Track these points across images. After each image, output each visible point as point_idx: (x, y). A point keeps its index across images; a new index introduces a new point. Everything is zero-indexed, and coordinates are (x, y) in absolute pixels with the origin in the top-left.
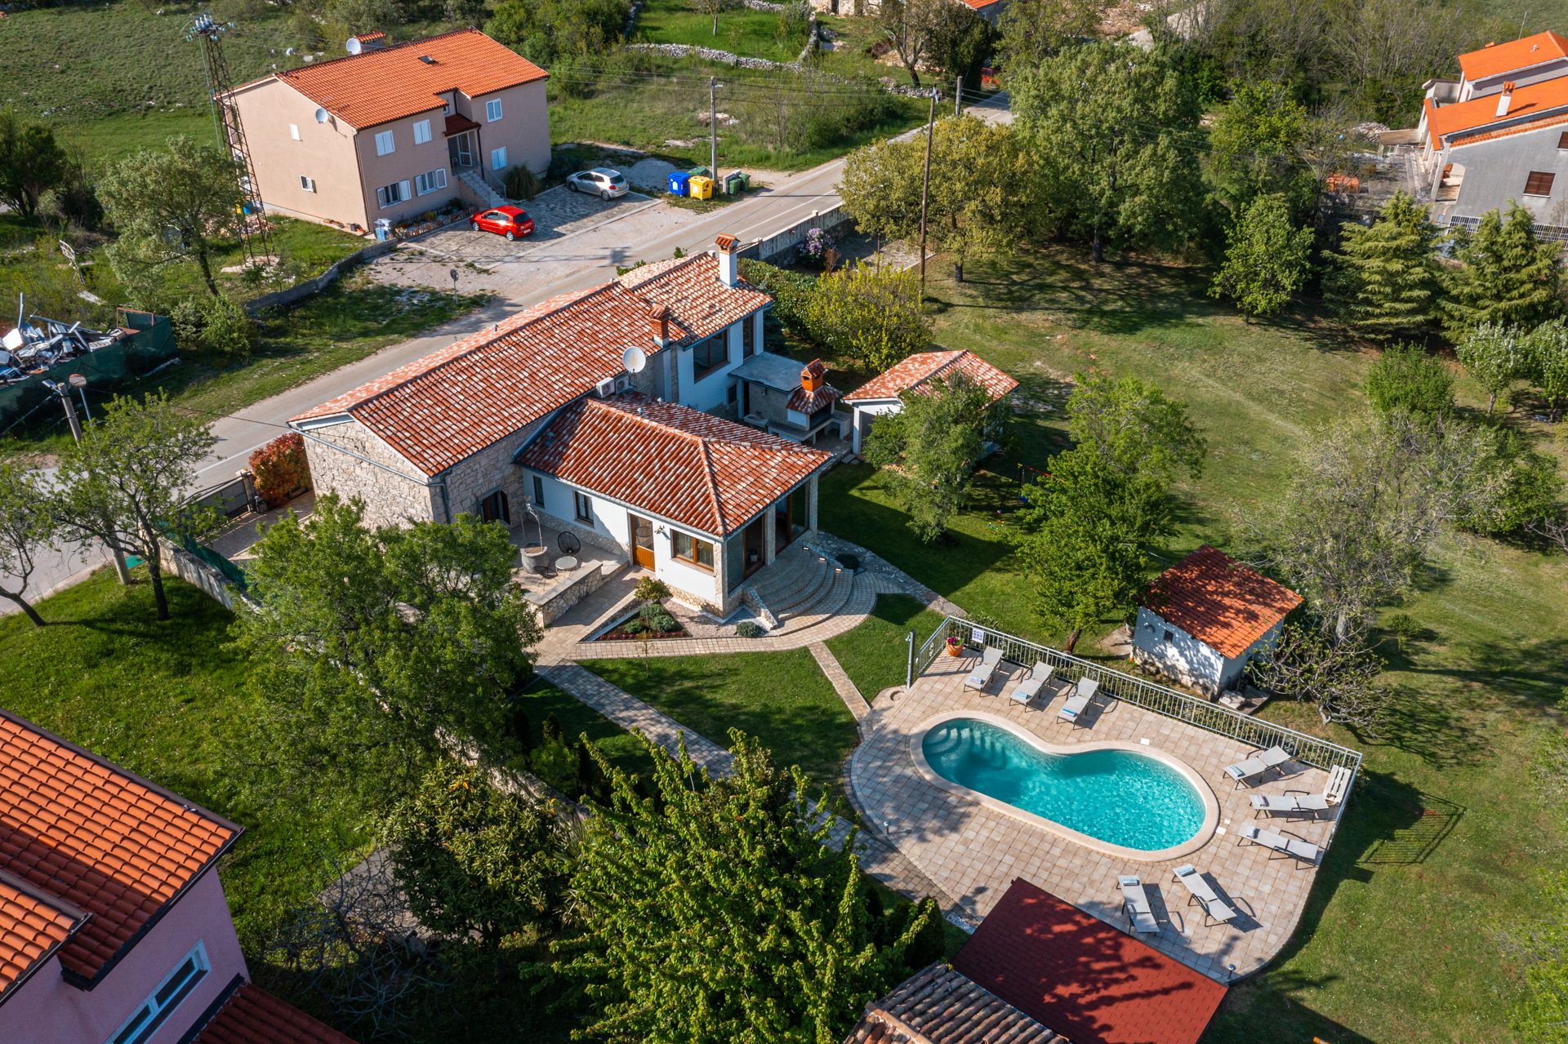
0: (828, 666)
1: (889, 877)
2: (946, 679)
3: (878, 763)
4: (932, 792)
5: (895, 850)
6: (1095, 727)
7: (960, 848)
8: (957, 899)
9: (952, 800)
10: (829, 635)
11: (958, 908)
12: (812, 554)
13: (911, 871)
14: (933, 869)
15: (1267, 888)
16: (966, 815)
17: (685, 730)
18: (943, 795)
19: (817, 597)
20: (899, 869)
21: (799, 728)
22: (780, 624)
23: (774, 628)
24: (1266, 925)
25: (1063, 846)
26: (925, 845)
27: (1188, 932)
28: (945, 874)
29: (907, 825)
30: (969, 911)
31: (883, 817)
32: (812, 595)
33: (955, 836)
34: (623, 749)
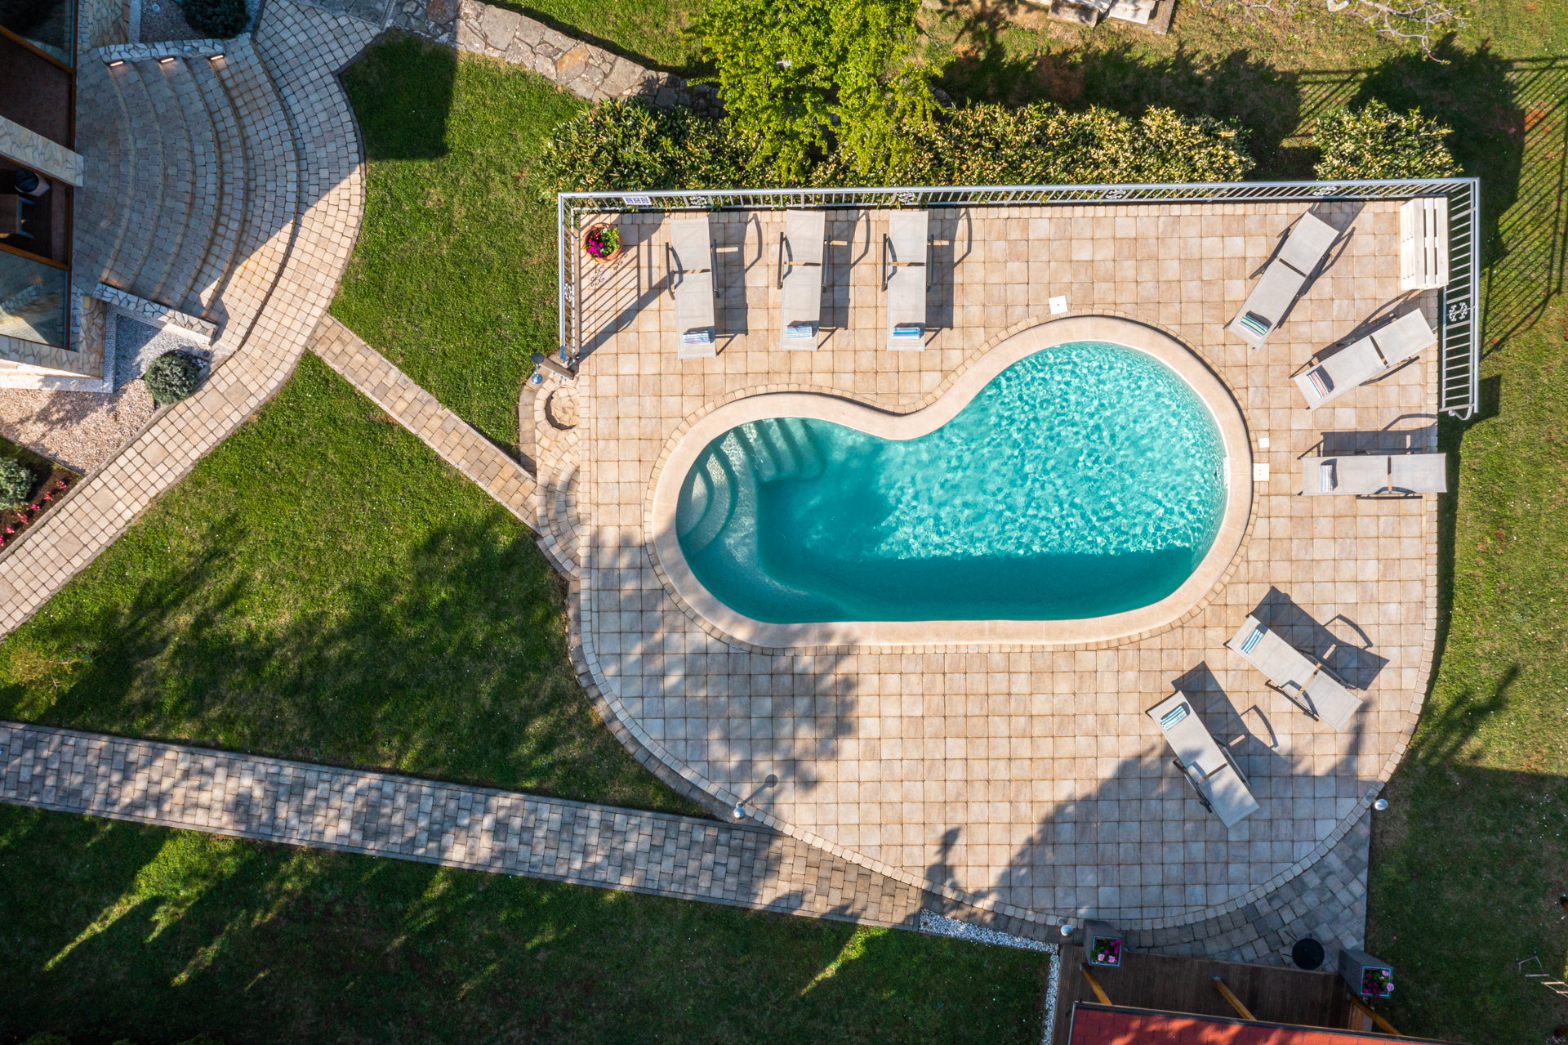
0: (383, 390)
1: (799, 897)
2: (627, 336)
3: (638, 649)
4: (760, 664)
5: (773, 834)
6: (958, 316)
7: (870, 770)
8: (919, 881)
9: (806, 661)
10: (326, 284)
11: (931, 899)
12: (138, 66)
13: (825, 866)
14: (850, 840)
15: (1371, 570)
16: (849, 684)
17: (266, 766)
18: (783, 662)
19: (235, 189)
20: (799, 871)
21: (447, 616)
22: (217, 318)
23: (216, 336)
24: (1391, 653)
25: (1024, 664)
26: (817, 794)
27: (1284, 743)
28: (875, 840)
29: (764, 766)
30: (949, 894)
31: (712, 770)
32: (221, 194)
33: (848, 746)
34: (191, 875)
